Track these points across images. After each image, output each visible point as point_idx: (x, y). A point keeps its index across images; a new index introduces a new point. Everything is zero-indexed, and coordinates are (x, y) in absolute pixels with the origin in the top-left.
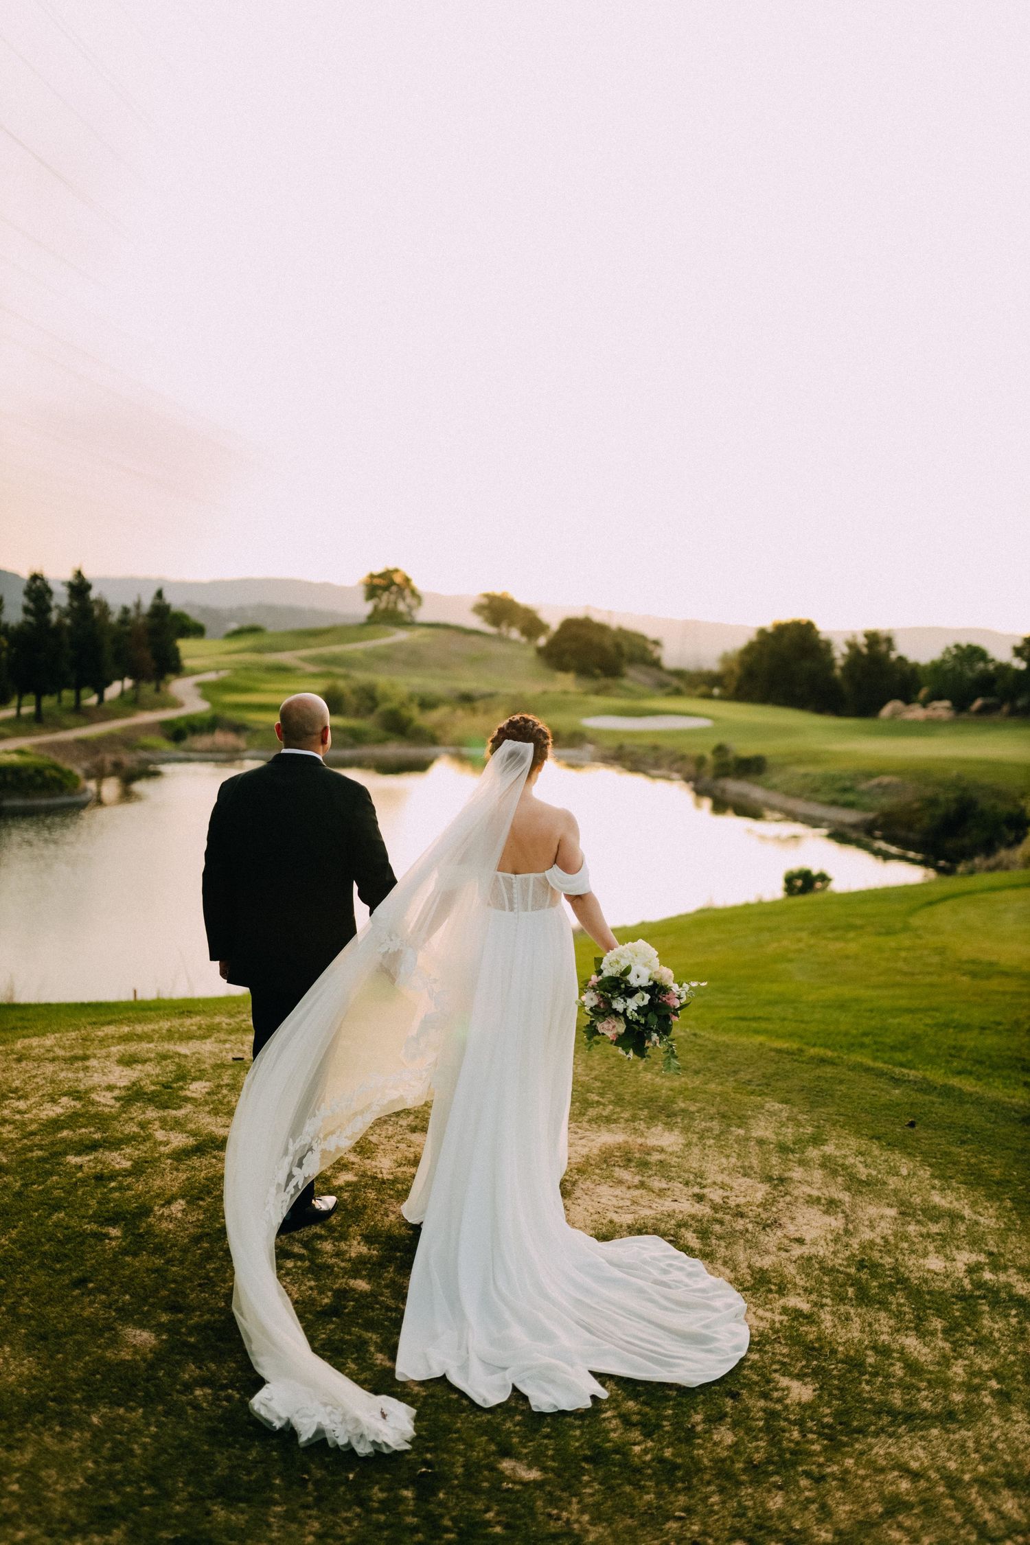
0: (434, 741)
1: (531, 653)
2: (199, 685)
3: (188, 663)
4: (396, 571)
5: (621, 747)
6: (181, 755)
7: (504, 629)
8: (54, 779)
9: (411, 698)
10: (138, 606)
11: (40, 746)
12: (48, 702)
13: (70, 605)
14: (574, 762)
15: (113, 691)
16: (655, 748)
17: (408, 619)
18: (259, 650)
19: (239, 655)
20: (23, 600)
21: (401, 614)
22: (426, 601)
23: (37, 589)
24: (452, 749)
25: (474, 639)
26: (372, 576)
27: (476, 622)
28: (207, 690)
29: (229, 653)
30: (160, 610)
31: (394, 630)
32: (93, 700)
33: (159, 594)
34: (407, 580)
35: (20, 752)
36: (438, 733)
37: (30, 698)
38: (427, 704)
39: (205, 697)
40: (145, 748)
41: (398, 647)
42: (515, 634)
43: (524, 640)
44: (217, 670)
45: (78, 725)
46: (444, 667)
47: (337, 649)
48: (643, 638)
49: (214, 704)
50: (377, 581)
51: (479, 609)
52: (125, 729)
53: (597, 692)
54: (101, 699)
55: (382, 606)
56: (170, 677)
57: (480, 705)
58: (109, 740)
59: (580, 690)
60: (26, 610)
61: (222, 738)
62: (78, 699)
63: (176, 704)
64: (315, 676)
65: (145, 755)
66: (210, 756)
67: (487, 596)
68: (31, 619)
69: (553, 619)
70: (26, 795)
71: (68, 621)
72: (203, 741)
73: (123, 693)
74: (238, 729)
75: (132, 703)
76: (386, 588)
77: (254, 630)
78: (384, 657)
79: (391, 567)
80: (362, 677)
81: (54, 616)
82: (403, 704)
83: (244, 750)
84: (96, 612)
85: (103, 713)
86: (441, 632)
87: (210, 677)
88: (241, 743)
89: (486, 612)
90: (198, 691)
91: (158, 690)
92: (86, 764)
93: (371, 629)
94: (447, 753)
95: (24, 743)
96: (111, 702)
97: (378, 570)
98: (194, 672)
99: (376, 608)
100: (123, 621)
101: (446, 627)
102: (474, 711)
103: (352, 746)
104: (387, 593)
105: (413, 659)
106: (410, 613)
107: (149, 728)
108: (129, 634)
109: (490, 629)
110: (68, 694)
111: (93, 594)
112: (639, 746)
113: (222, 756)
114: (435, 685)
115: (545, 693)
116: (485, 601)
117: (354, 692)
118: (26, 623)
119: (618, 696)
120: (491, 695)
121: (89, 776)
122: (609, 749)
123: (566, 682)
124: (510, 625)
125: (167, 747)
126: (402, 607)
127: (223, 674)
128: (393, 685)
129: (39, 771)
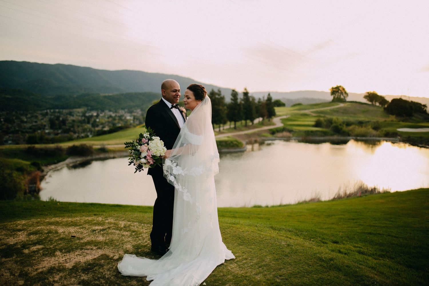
0: (349, 135)
1: (382, 109)
2: (281, 119)
3: (277, 113)
4: (340, 86)
5: (409, 137)
6: (274, 138)
7: (374, 103)
8: (236, 144)
9: (344, 123)
10: (264, 97)
11: (234, 136)
12: (238, 124)
13: (244, 98)
14: (394, 142)
15: (256, 121)
16: (421, 137)
17: (344, 100)
18: (299, 110)
19: (295, 111)
20: (231, 97)
21: (342, 99)
22: (349, 95)
23: (234, 94)
24: (354, 138)
25: (364, 106)
26: (333, 88)
27: (365, 101)
28: (283, 121)
29: (291, 110)
30: (269, 99)
31: (339, 103)
32: (251, 124)
33: (269, 95)
34: (344, 89)
35: (228, 137)
36: (350, 133)
37: (233, 123)
38: (348, 124)
39: (282, 122)
40: (264, 136)
41: (340, 108)
42: (377, 104)
43: (381, 106)
44: (286, 115)
45: (246, 130)
46: (355, 114)
47: (322, 109)
48: (420, 104)
49: (285, 124)
50: (334, 90)
51: (366, 97)
52: (258, 131)
53: (403, 121)
54: (253, 123)
55: (336, 97)
56: (273, 117)
57: (364, 125)
58: (254, 134)
59: (397, 120)
60: (232, 99)
61: (285, 134)
62: (246, 123)
63: (274, 124)
64: (315, 117)
65: (263, 138)
66: (282, 138)
67: (368, 93)
68: (233, 102)
69: (389, 100)
70: (228, 148)
71: (243, 102)
72: (280, 135)
73: (259, 122)
74: (290, 131)
75: (262, 124)
76: (338, 92)
77: (299, 104)
78: (336, 111)
79: (339, 85)
80: (329, 117)
81: (239, 101)
82: (340, 125)
83: (292, 137)
84: (251, 99)
85: (254, 127)
86: (354, 104)
87: (285, 117)
88: (291, 135)
89: (368, 98)
90: (281, 121)
91: (269, 121)
92: (247, 140)
93: (333, 103)
94: (353, 139)
95: (230, 135)
96: (256, 124)
97: (335, 86)
98: (280, 116)
99: (334, 97)
100: (259, 102)
101: (356, 102)
102: (362, 127)
103: (323, 136)
104: (337, 93)
105: (345, 111)
106: (344, 99)
107: (266, 131)
108: (261, 105)
109: (370, 103)
110: (243, 122)
111: (250, 95)
112: (416, 137)
113: (285, 139)
114: (352, 119)
115: (385, 121)
116: (368, 95)
117: (325, 121)
118: (232, 103)
119: (410, 122)
120: (368, 122)
121: (248, 143)
122: (405, 138)
123: (392, 118)
124: (376, 101)
125: (270, 136)
126: (342, 97)
127: (288, 116)
128: (338, 119)
129: (232, 142)
